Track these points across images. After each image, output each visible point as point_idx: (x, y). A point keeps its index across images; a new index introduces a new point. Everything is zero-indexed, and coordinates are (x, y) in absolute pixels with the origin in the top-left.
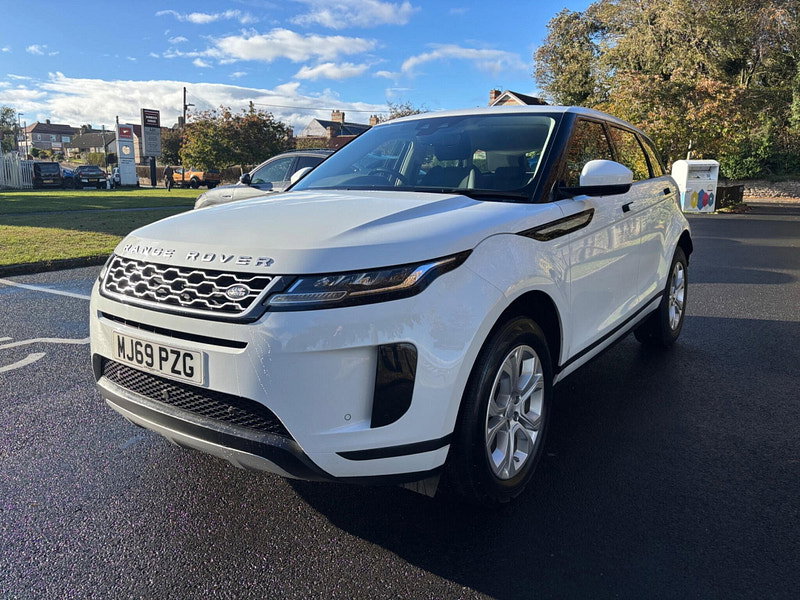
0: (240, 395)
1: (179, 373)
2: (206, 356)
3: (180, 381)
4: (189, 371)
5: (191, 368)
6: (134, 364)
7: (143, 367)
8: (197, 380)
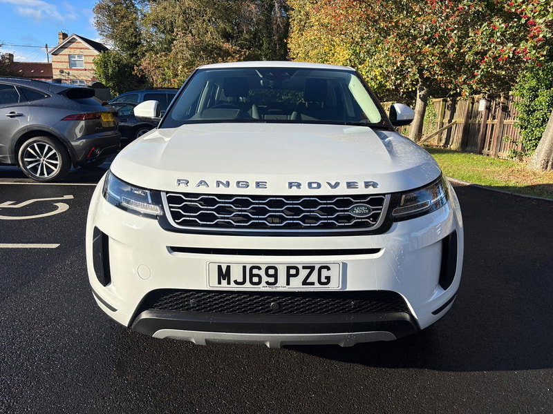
0: (377, 289)
1: (313, 284)
2: (345, 265)
3: (316, 290)
4: (323, 280)
5: (328, 278)
6: (248, 287)
7: (263, 288)
8: (334, 286)
